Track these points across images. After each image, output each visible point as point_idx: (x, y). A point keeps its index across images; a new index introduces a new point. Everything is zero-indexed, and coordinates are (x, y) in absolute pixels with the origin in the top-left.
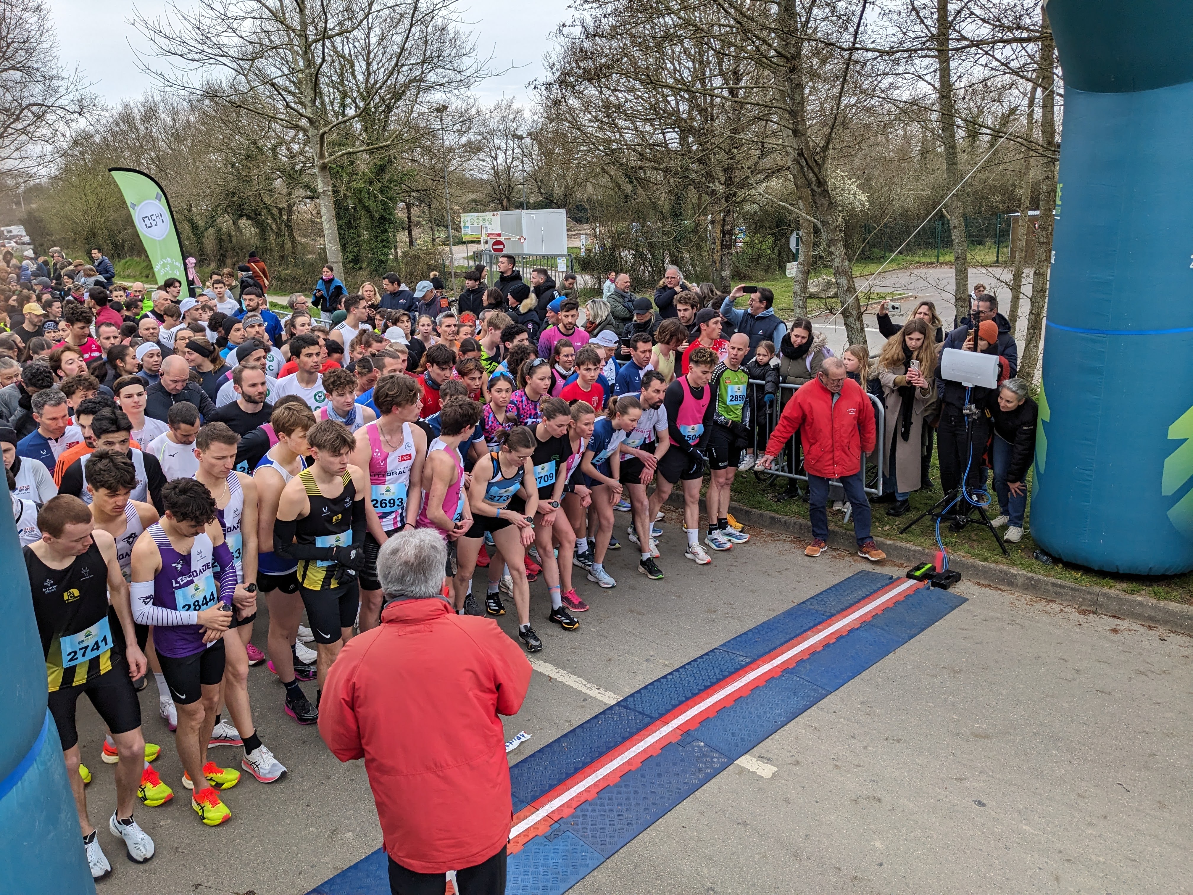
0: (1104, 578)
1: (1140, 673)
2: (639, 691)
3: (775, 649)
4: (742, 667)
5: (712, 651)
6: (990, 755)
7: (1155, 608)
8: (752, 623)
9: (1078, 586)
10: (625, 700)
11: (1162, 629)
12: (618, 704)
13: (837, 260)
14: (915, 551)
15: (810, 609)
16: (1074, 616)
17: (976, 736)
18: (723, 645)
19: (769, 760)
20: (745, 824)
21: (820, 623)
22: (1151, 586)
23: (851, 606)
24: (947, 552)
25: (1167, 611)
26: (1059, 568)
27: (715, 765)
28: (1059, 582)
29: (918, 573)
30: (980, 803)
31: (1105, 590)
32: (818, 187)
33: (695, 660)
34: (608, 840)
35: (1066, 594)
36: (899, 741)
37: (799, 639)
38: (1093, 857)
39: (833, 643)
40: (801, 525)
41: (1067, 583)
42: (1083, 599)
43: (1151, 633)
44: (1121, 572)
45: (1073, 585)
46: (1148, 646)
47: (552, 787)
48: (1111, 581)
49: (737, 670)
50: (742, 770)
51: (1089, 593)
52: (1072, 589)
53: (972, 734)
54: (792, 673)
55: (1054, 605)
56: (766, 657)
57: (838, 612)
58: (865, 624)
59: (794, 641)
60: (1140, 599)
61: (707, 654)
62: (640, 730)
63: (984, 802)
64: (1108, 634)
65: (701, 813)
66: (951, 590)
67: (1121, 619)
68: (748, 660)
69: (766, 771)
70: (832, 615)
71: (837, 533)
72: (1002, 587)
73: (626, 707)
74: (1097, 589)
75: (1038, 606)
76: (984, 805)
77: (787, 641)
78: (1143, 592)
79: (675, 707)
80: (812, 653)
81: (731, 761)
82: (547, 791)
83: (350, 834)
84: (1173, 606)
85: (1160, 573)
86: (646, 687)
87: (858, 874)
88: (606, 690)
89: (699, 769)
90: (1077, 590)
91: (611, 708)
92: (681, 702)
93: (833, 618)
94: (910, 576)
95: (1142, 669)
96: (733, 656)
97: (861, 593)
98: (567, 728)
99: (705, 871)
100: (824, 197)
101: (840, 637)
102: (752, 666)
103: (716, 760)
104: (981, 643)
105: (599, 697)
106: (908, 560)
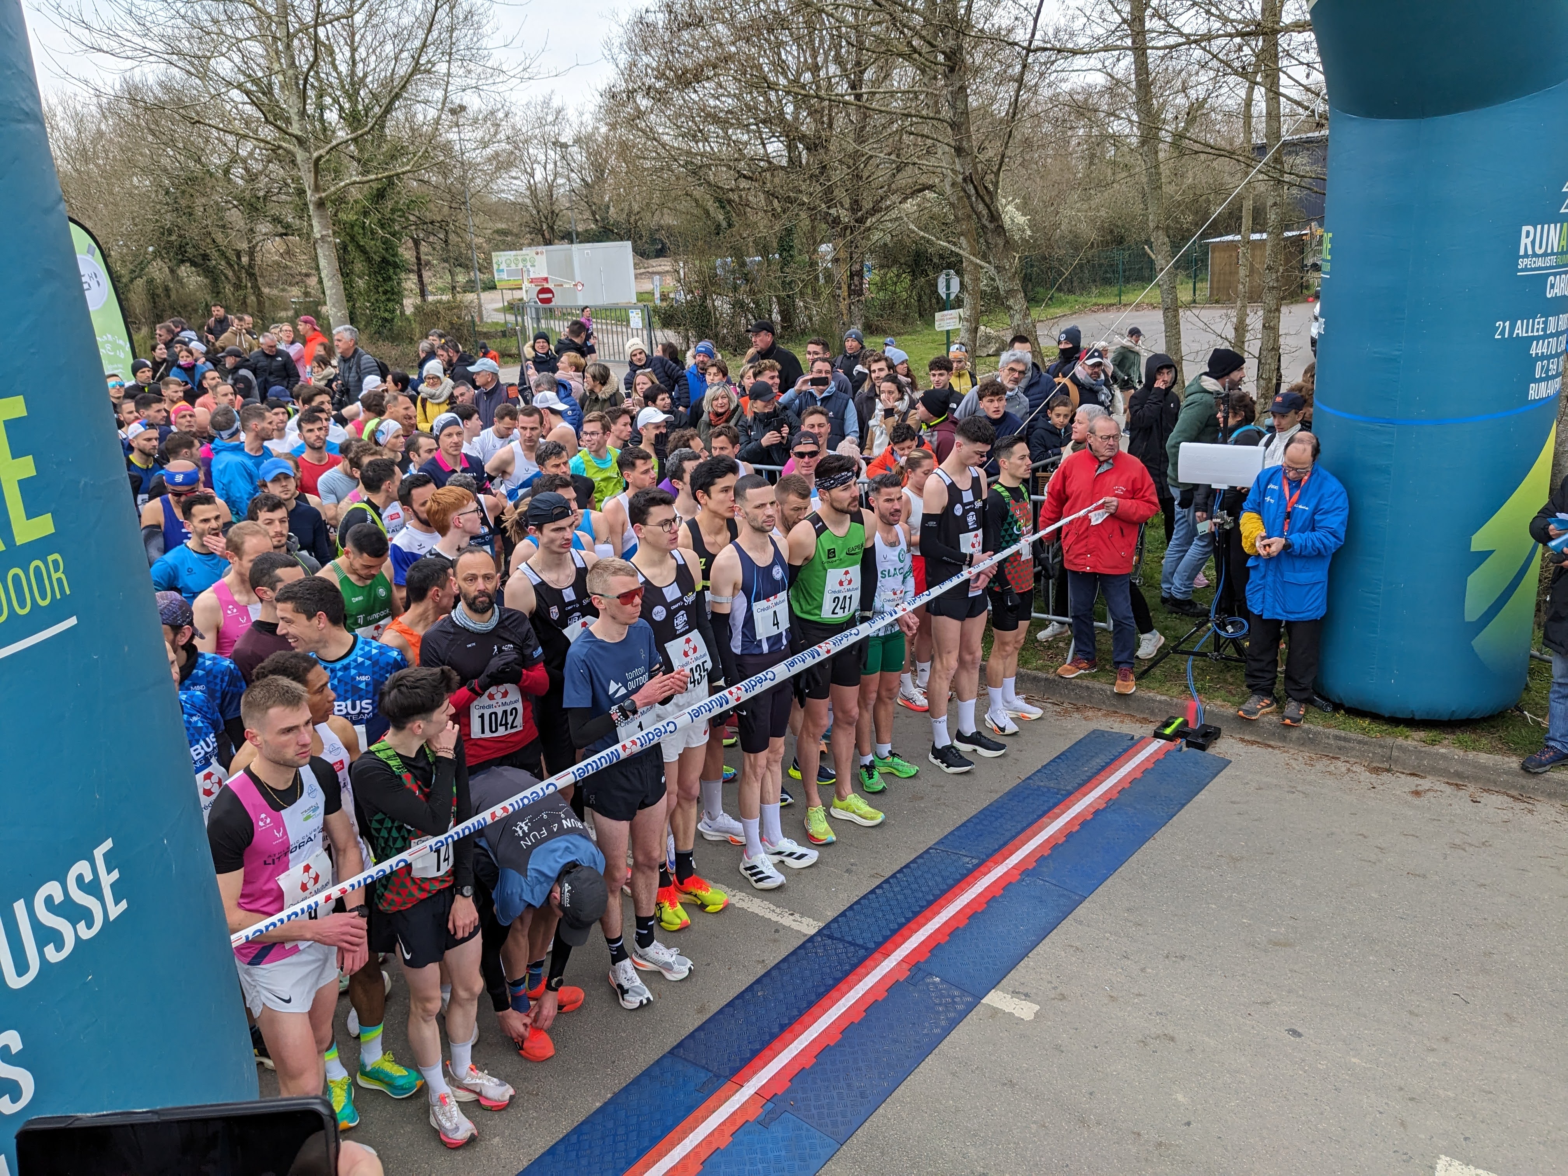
0: (1397, 726)
1: (1454, 846)
2: (843, 914)
3: (1005, 844)
4: (970, 872)
5: (927, 852)
6: (1296, 968)
7: (1462, 762)
8: (972, 810)
9: (1366, 739)
10: (828, 926)
11: (1472, 788)
12: (819, 933)
14: (1160, 702)
15: (1039, 787)
16: (1366, 776)
17: (1275, 944)
18: (940, 842)
19: (1026, 995)
20: (1012, 1084)
21: (1055, 805)
22: (1453, 733)
23: (1089, 779)
24: (1201, 701)
25: (1476, 765)
26: (1340, 716)
27: (959, 1007)
28: (1343, 734)
29: (1168, 731)
30: (1295, 1033)
31: (1400, 741)
32: (991, 222)
33: (907, 866)
34: (840, 1119)
35: (1353, 749)
36: (1183, 958)
37: (1032, 828)
38: (1441, 1092)
39: (1077, 832)
41: (1353, 735)
42: (1374, 753)
43: (1461, 793)
44: (1417, 718)
45: (1361, 737)
46: (1458, 811)
47: (755, 1054)
48: (1405, 729)
49: (964, 877)
50: (995, 1012)
51: (1381, 746)
52: (1359, 742)
53: (1270, 941)
54: (1033, 876)
55: (1339, 763)
56: (997, 856)
57: (1076, 790)
58: (1111, 803)
59: (1029, 832)
60: (1443, 751)
61: (920, 856)
62: (854, 967)
63: (1300, 1030)
64: (1409, 798)
65: (954, 1074)
66: (1211, 751)
67: (1422, 777)
68: (975, 861)
69: (1025, 1010)
70: (1070, 794)
72: (1272, 743)
73: (830, 937)
74: (1389, 741)
75: (1320, 766)
76: (1300, 1035)
77: (1018, 833)
78: (1446, 742)
79: (894, 932)
80: (1053, 846)
81: (978, 998)
82: (750, 1060)
83: (497, 1139)
84: (1484, 758)
85: (1464, 717)
86: (851, 908)
87: (1162, 1139)
88: (802, 915)
89: (938, 1012)
90: (1366, 743)
91: (811, 939)
92: (901, 926)
93: (1072, 798)
94: (1158, 735)
95: (1457, 841)
96: (954, 857)
97: (1099, 761)
98: (760, 971)
99: (972, 1150)
100: (999, 235)
101: (1084, 823)
102: (982, 869)
103: (958, 999)
104: (1259, 820)
105: (795, 926)
106: (1152, 713)
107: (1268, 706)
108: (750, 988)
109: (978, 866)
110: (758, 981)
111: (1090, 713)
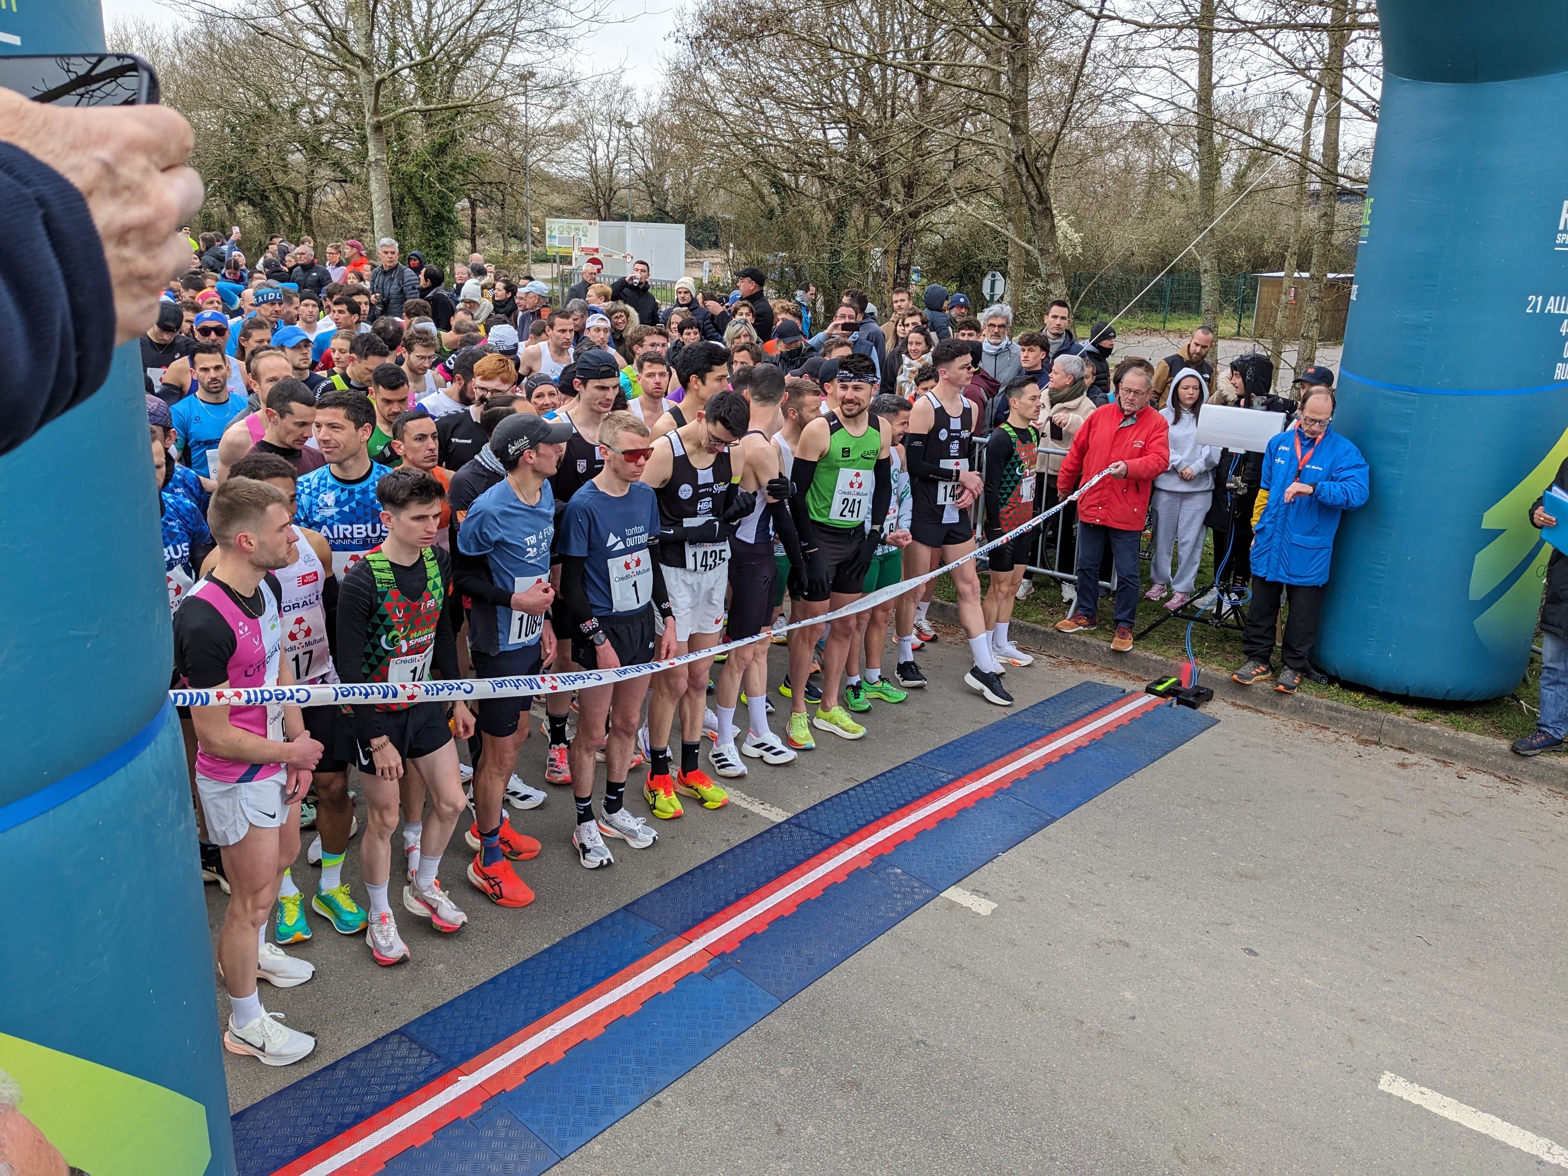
0: (1390, 702)
1: (1436, 813)
2: (813, 808)
3: (983, 765)
4: (944, 785)
5: (904, 765)
6: (1260, 898)
7: (1452, 739)
8: (954, 736)
9: (1358, 710)
10: (796, 816)
11: (1459, 766)
12: (786, 822)
14: (1155, 661)
15: (1024, 723)
16: (1353, 746)
17: (1241, 876)
18: (920, 758)
20: (960, 967)
21: (1038, 739)
22: (1447, 714)
23: (1076, 720)
24: (1197, 664)
25: (1466, 744)
26: (1335, 688)
27: (916, 897)
28: (1335, 704)
29: (1160, 688)
30: (1251, 952)
31: (1392, 715)
32: (1039, 203)
33: (883, 774)
34: (785, 980)
35: (1344, 720)
36: (1147, 878)
37: (1013, 755)
38: (1393, 1017)
39: (1058, 762)
41: (1344, 707)
42: (1364, 726)
43: (1447, 769)
44: (1411, 694)
45: (1353, 709)
46: (1443, 785)
47: (708, 916)
48: (1398, 706)
49: (937, 788)
50: (952, 905)
51: (1372, 719)
52: (1351, 714)
53: (1237, 873)
54: (1007, 794)
55: (1328, 733)
56: (974, 774)
57: (1061, 727)
58: (1095, 742)
59: (1008, 758)
60: (1434, 728)
61: (897, 768)
62: (818, 852)
63: (1257, 950)
64: (1395, 769)
65: (904, 954)
66: (1201, 710)
67: (1410, 752)
68: (950, 777)
69: (984, 907)
70: (1054, 730)
72: (1264, 709)
73: (798, 826)
74: (1381, 714)
75: (1309, 733)
76: (1256, 954)
77: (997, 758)
78: (1438, 721)
79: (860, 827)
80: (1031, 771)
81: (936, 893)
82: (702, 920)
83: (442, 965)
84: (1474, 738)
85: (1459, 698)
86: (822, 803)
87: (1106, 1029)
88: (772, 805)
89: (896, 899)
90: (1357, 715)
91: (779, 826)
92: (869, 822)
93: (1055, 734)
94: (1149, 691)
95: (1438, 809)
96: (932, 772)
97: (1087, 707)
98: (724, 848)
99: (913, 1020)
100: (1046, 217)
101: (1064, 756)
102: (957, 783)
103: (917, 890)
104: (1242, 772)
105: (764, 814)
106: (1147, 672)
107: (1263, 673)
108: (712, 861)
109: (951, 781)
110: (720, 856)
111: (1084, 668)
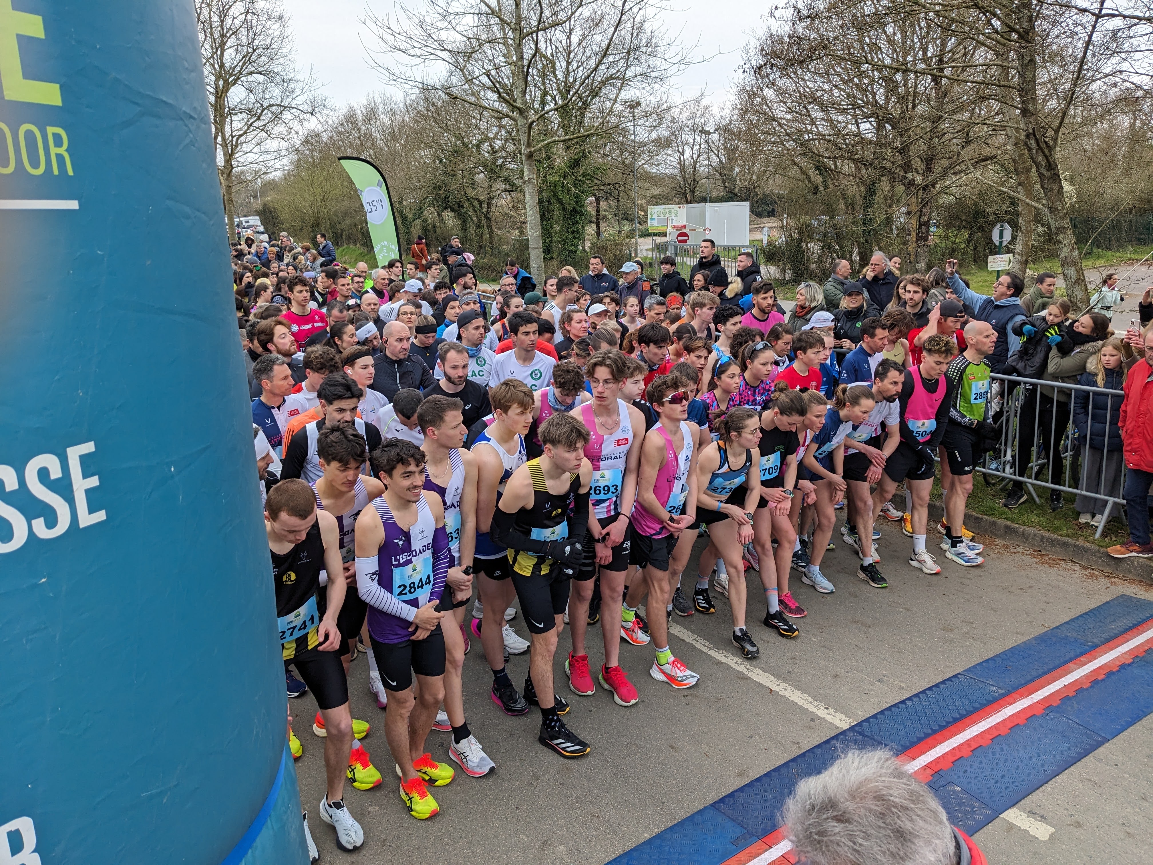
2: (874, 716)
3: (1032, 681)
4: (997, 700)
5: (956, 676)
8: (1000, 648)
10: (860, 724)
12: (852, 728)
13: (1066, 249)
15: (1066, 636)
18: (969, 670)
19: (1042, 817)
21: (1082, 654)
23: (1116, 636)
27: (978, 817)
32: (1048, 170)
33: (937, 686)
37: (1059, 671)
39: (1103, 680)
40: (1043, 538)
49: (990, 703)
50: (1011, 827)
54: (1057, 712)
56: (1024, 690)
57: (1104, 643)
59: (1054, 673)
61: (949, 679)
68: (1001, 691)
69: (1041, 831)
70: (1096, 646)
71: (1088, 549)
73: (861, 734)
77: (1045, 673)
79: (920, 740)
80: (1078, 689)
81: (997, 813)
86: (882, 712)
88: (836, 711)
89: (958, 819)
91: (844, 733)
92: (927, 735)
93: (1098, 650)
96: (982, 685)
97: (1126, 622)
98: (797, 753)
100: (1054, 181)
101: (1110, 673)
102: (1007, 699)
103: (977, 810)
105: (829, 718)
108: (786, 764)
109: (1003, 696)
110: (794, 760)
111: (1116, 580)
